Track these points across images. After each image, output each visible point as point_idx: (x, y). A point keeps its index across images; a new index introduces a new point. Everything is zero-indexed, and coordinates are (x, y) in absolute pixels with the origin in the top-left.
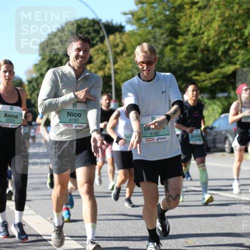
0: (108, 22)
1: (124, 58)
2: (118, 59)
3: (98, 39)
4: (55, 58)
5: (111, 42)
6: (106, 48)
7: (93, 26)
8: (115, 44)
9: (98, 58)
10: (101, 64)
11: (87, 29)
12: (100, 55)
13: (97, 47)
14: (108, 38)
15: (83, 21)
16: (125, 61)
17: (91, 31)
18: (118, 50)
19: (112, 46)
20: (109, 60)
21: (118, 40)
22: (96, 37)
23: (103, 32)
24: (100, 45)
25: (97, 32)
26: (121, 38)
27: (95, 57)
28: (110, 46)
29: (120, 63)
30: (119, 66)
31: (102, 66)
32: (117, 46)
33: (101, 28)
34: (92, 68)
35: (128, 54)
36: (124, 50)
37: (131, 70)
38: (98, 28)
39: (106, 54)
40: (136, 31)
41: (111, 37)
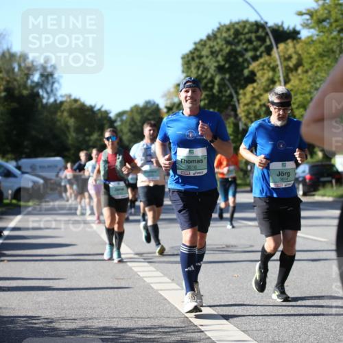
0: (276, 25)
1: (299, 75)
2: (291, 76)
3: (262, 49)
4: (204, 75)
5: (281, 54)
6: (275, 61)
7: (257, 31)
8: (286, 56)
9: (263, 75)
10: (268, 83)
11: (247, 36)
12: (266, 71)
13: (262, 60)
14: (277, 48)
15: (242, 24)
16: (301, 80)
17: (253, 38)
18: (291, 64)
19: (282, 58)
20: (279, 77)
21: (291, 51)
22: (261, 46)
23: (270, 40)
24: (265, 58)
25: (262, 40)
26: (295, 47)
27: (259, 74)
28: (280, 59)
29: (294, 81)
30: (292, 85)
31: (268, 86)
32: (290, 58)
33: (267, 34)
34: (254, 88)
35: (305, 69)
36: (299, 64)
37: (310, 92)
38: (263, 34)
39: (274, 69)
40: (315, 38)
41: (282, 46)
